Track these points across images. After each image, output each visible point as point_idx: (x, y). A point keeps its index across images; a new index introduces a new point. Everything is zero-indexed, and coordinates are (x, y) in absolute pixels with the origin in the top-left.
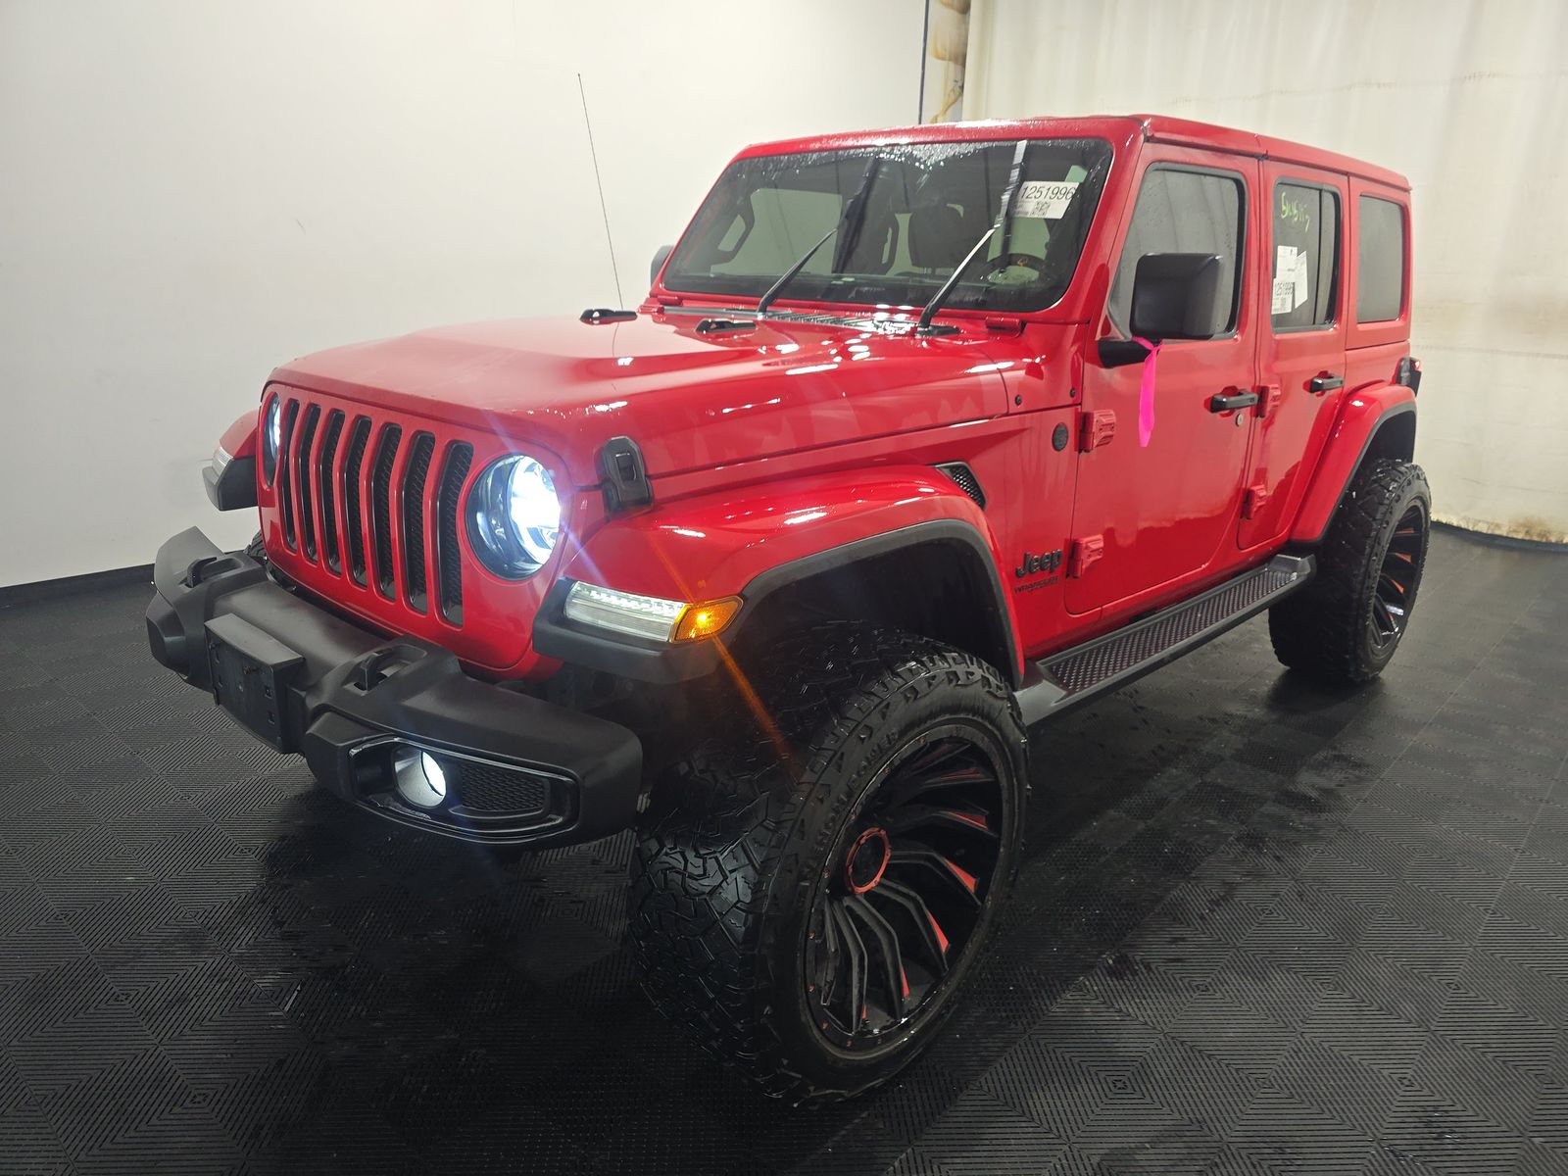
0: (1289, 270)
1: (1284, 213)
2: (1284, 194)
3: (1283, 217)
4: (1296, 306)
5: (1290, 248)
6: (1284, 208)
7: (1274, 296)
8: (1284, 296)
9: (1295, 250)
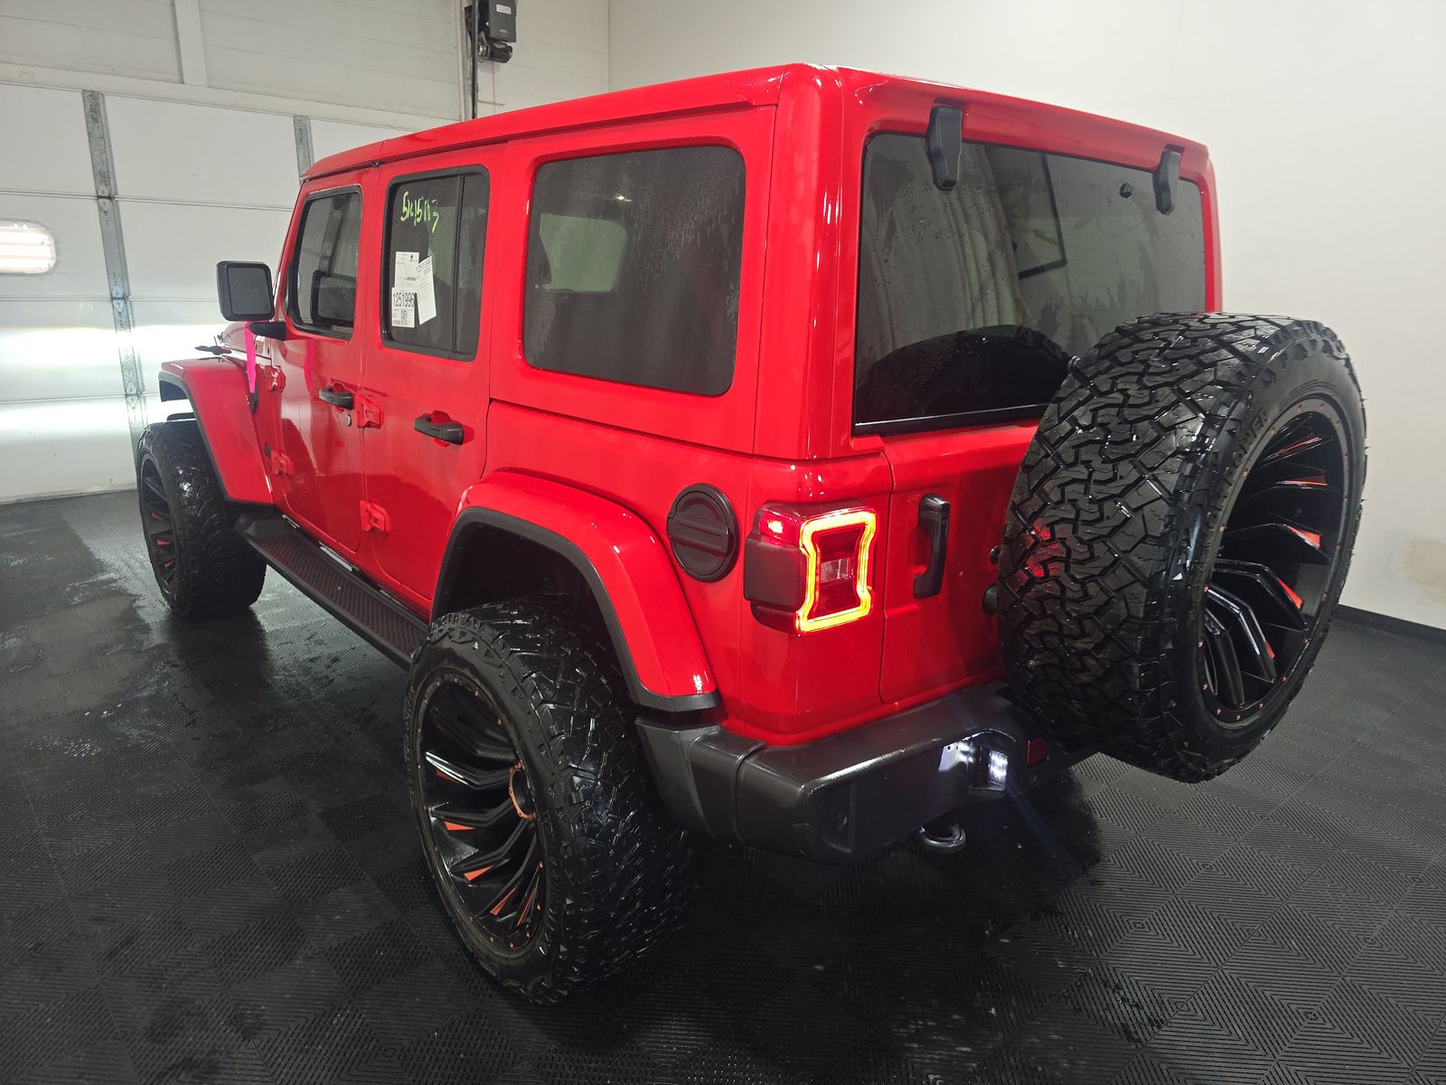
0: (408, 279)
1: (404, 215)
2: (406, 194)
3: (403, 219)
4: (422, 321)
5: (410, 254)
6: (405, 209)
7: (393, 307)
8: (405, 308)
9: (416, 255)
